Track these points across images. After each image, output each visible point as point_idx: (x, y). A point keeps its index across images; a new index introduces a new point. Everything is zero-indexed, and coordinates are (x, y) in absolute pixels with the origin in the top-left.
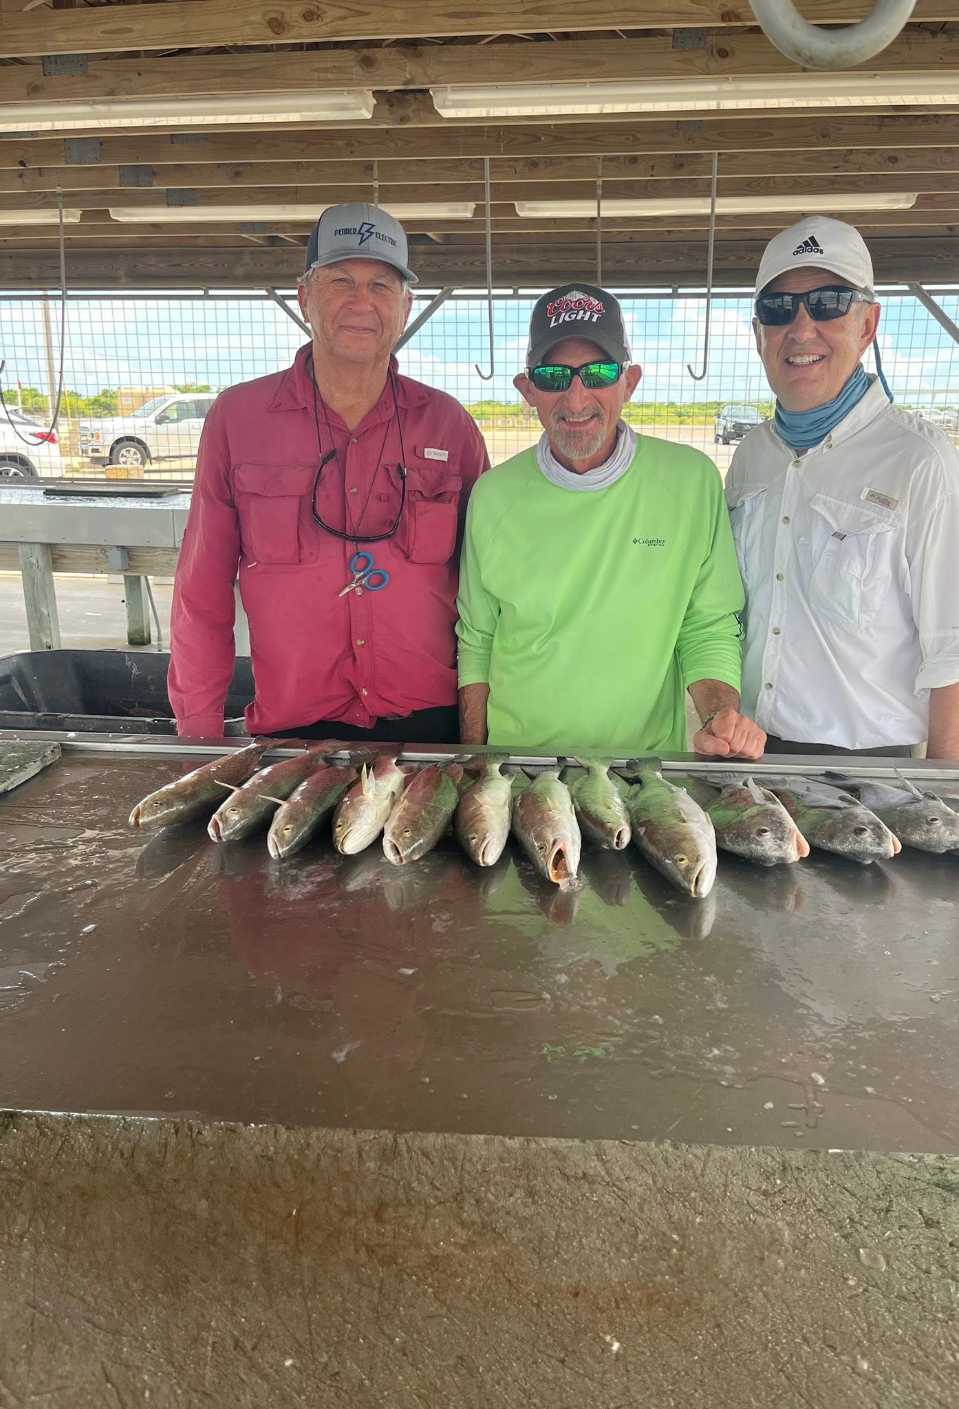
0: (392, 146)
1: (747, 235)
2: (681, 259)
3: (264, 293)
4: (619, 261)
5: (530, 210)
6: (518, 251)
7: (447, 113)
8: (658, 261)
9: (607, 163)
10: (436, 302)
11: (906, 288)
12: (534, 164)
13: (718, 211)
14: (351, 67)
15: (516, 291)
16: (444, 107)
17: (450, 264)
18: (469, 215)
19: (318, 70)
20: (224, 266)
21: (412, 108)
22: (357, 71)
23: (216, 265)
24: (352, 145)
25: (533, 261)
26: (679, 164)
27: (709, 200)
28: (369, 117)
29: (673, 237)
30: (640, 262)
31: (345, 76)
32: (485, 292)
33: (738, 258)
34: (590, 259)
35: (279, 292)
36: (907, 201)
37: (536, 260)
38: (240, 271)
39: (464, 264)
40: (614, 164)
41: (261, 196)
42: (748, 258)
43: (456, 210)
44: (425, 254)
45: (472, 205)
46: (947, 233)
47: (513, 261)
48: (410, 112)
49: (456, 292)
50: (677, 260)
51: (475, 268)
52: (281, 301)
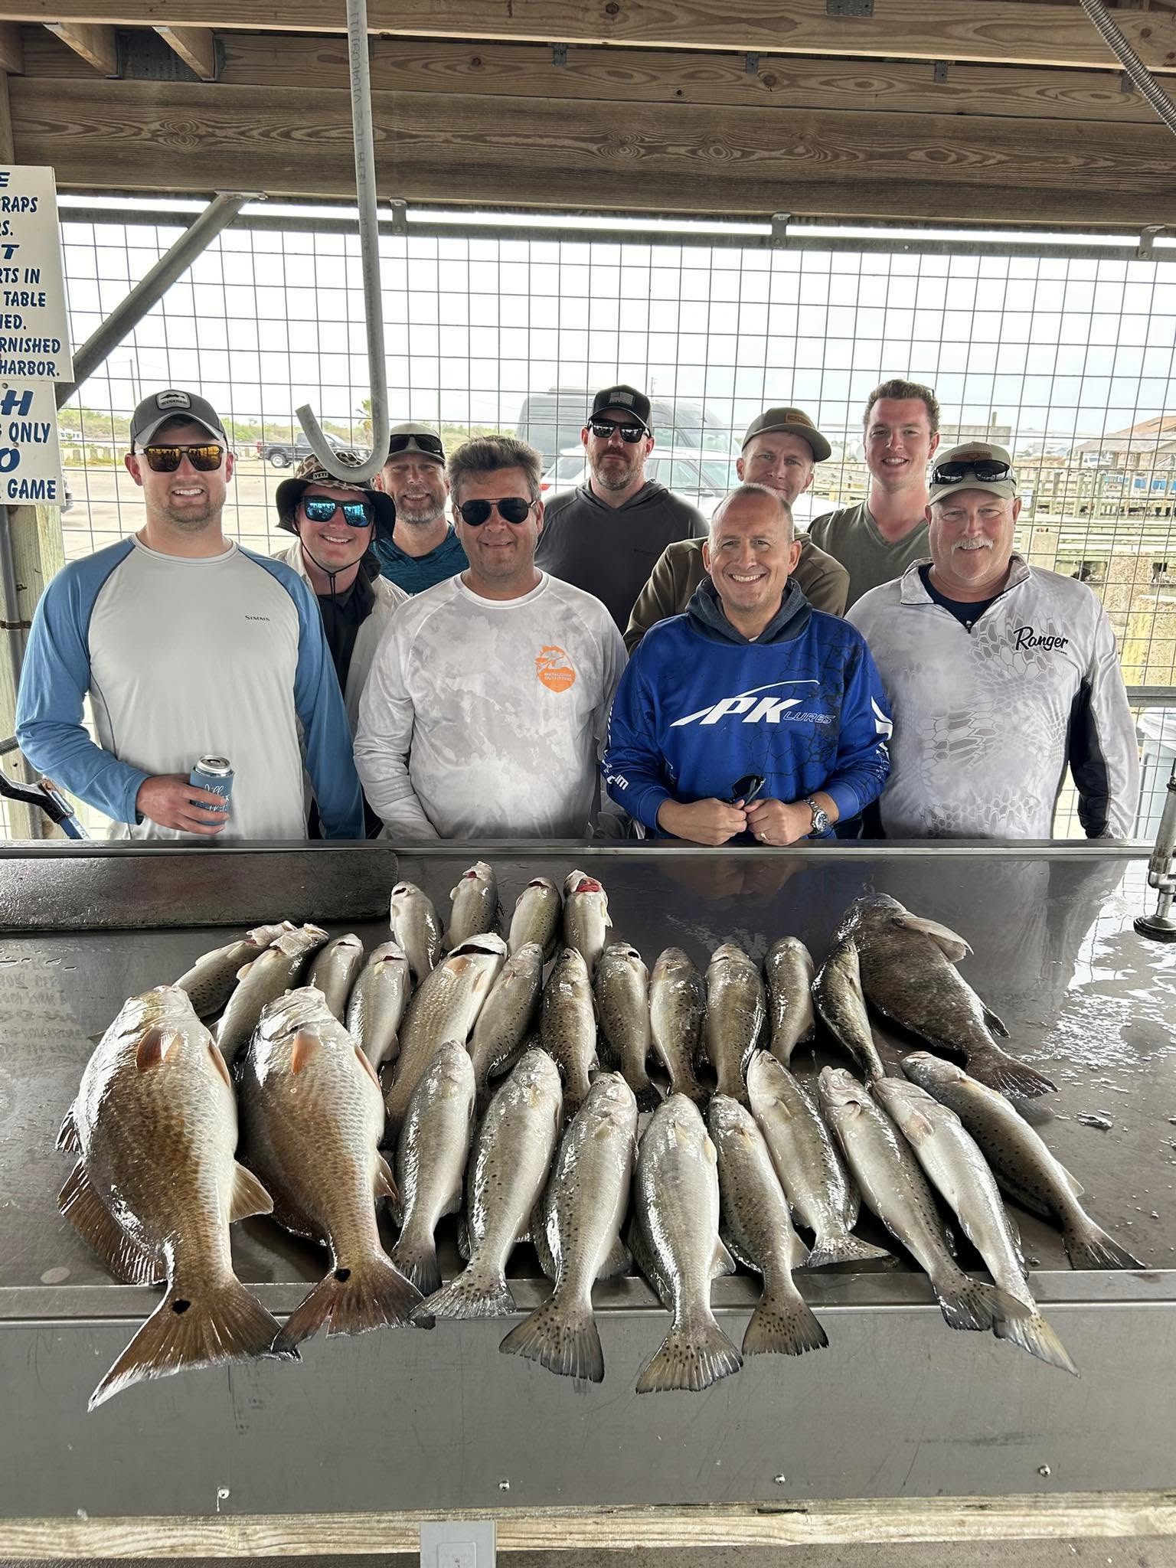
2: (801, 150)
4: (651, 149)
8: (745, 154)
10: (198, 233)
15: (399, 212)
17: (230, 132)
25: (443, 136)
30: (700, 152)
33: (930, 155)
34: (584, 140)
37: (449, 135)
39: (266, 134)
42: (953, 157)
44: (164, 103)
50: (790, 153)
51: (294, 148)
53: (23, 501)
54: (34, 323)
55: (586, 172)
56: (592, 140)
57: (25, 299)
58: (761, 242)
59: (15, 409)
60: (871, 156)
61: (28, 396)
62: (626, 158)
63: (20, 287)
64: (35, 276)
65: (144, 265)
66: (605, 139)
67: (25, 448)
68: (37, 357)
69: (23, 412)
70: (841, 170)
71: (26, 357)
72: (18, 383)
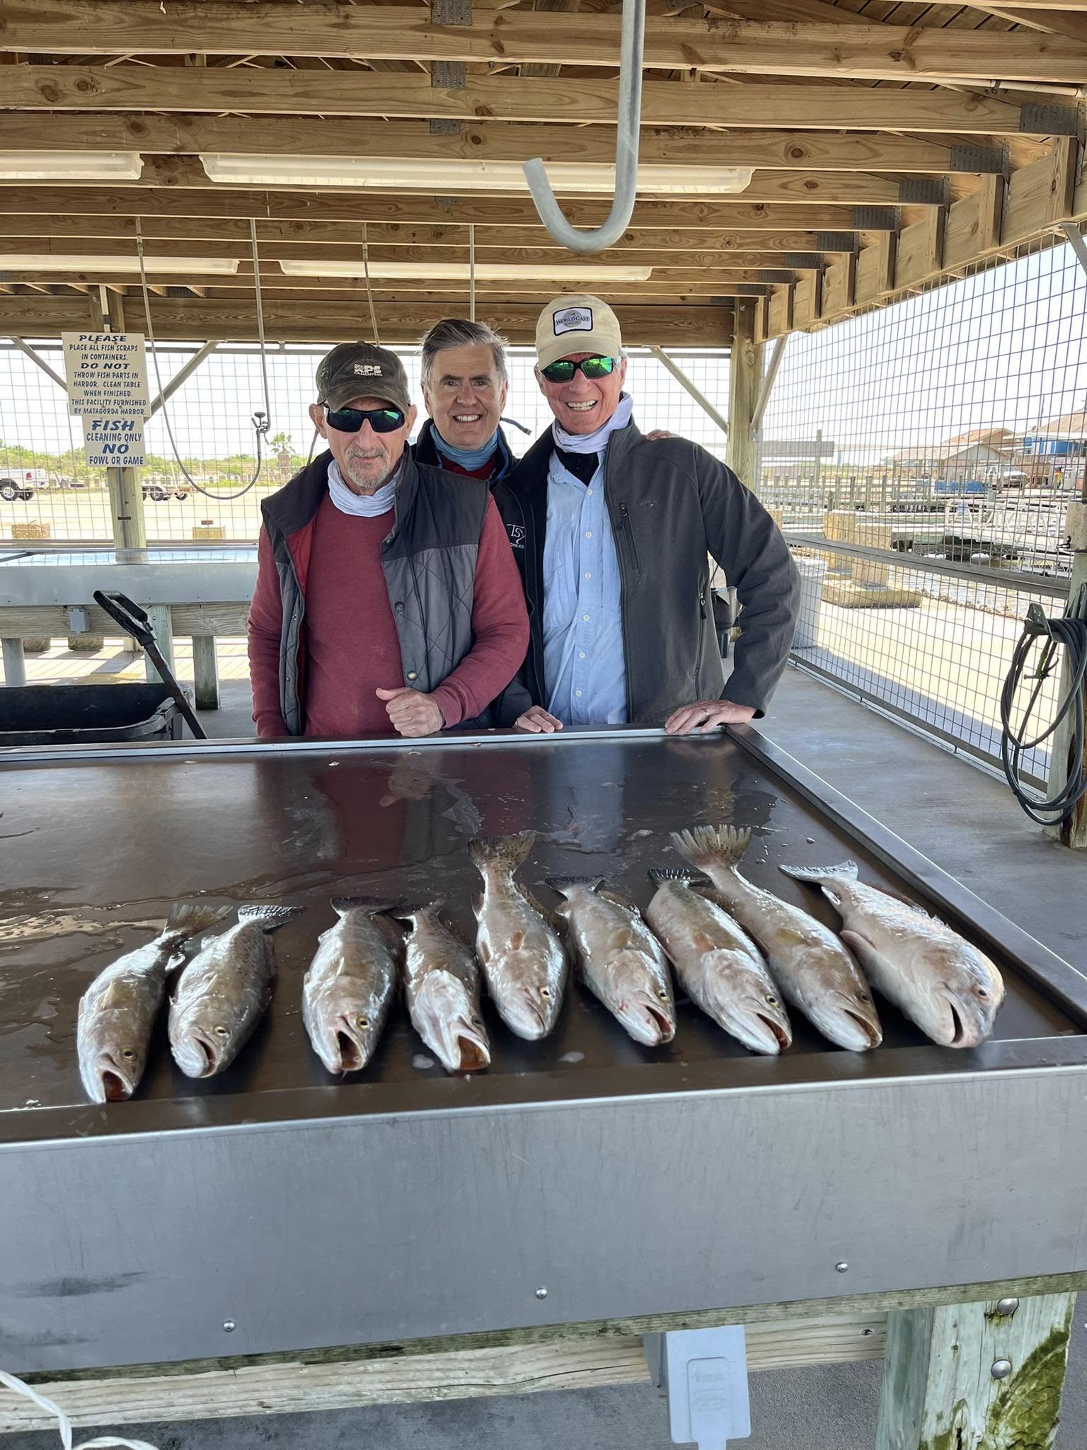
0: (156, 203)
1: (504, 298)
3: (10, 342)
4: (383, 320)
5: (293, 268)
6: (283, 306)
7: (215, 178)
8: (421, 320)
9: (370, 229)
10: (200, 356)
11: (648, 351)
12: (299, 226)
13: (477, 276)
14: (121, 132)
15: (281, 346)
16: (214, 172)
17: (213, 317)
18: (233, 271)
19: (86, 133)
21: (179, 171)
22: (126, 136)
24: (115, 201)
25: (298, 317)
26: (438, 233)
27: (468, 266)
28: (137, 177)
29: (432, 298)
30: (402, 320)
31: (115, 140)
32: (258, 346)
33: (497, 319)
34: (355, 317)
35: (28, 342)
36: (644, 273)
37: (301, 316)
39: (227, 317)
40: (377, 229)
41: (11, 246)
43: (221, 266)
44: (186, 306)
45: (237, 261)
46: (680, 302)
47: (278, 317)
48: (177, 174)
49: (220, 346)
51: (238, 322)
52: (29, 351)
53: (130, 465)
54: (136, 394)
57: (132, 385)
59: (127, 428)
61: (132, 422)
63: (130, 380)
64: (136, 375)
65: (177, 369)
67: (130, 444)
68: (137, 407)
69: (130, 429)
71: (132, 407)
72: (129, 418)
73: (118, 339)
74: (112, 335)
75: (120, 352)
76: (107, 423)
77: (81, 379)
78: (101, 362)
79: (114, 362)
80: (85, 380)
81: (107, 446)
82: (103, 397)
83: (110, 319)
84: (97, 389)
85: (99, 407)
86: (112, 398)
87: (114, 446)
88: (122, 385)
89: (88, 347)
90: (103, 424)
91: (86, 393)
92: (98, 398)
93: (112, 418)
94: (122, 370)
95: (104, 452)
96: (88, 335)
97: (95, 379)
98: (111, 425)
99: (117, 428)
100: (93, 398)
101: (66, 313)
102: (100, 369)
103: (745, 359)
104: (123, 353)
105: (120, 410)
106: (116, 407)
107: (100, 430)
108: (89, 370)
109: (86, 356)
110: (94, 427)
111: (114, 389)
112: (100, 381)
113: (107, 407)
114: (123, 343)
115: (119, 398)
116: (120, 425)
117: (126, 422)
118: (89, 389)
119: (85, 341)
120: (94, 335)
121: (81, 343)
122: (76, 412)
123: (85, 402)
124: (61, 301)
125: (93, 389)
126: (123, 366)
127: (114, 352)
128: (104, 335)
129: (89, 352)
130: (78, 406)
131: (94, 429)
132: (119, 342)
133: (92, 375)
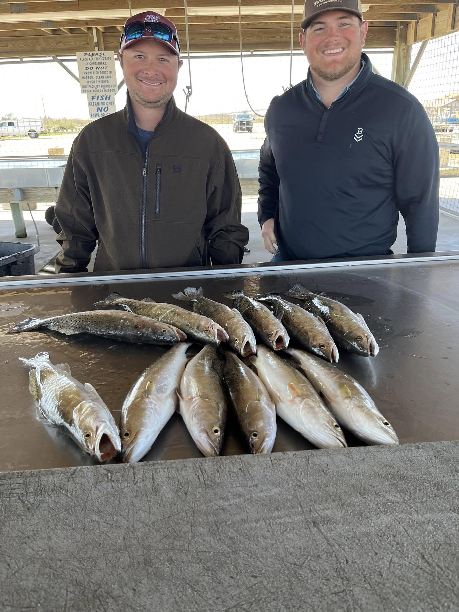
1: (284, 26)
3: (52, 58)
4: (226, 39)
20: (30, 45)
23: (26, 46)
29: (249, 27)
30: (235, 39)
33: (281, 37)
35: (59, 58)
38: (38, 48)
42: (285, 37)
45: (165, 9)
50: (253, 38)
52: (61, 62)
54: (111, 82)
55: (213, 44)
56: (214, 38)
57: (109, 77)
58: (249, 56)
59: (108, 99)
60: (268, 38)
61: (110, 96)
62: (221, 41)
63: (108, 75)
64: (111, 72)
66: (216, 37)
67: (110, 106)
68: (111, 88)
69: (109, 99)
70: (263, 41)
71: (109, 88)
72: (108, 94)
73: (102, 54)
74: (99, 52)
75: (103, 61)
76: (98, 96)
77: (85, 75)
78: (95, 66)
79: (101, 66)
80: (88, 75)
81: (99, 108)
82: (96, 84)
83: (98, 45)
84: (94, 80)
85: (94, 89)
86: (100, 84)
87: (102, 108)
88: (105, 77)
89: (88, 59)
90: (96, 97)
91: (88, 82)
92: (94, 84)
93: (101, 94)
94: (104, 70)
95: (98, 111)
96: (88, 53)
97: (92, 75)
98: (100, 98)
99: (103, 99)
100: (91, 84)
101: (77, 43)
102: (94, 70)
103: (402, 53)
104: (104, 61)
105: (104, 90)
106: (102, 89)
107: (95, 100)
108: (89, 70)
109: (88, 64)
110: (93, 99)
111: (101, 80)
112: (94, 76)
113: (98, 89)
114: (104, 56)
115: (103, 84)
116: (104, 98)
117: (107, 96)
118: (90, 80)
119: (87, 56)
120: (91, 53)
121: (85, 57)
122: (84, 92)
123: (88, 86)
124: (75, 37)
125: (91, 80)
126: (105, 68)
127: (100, 61)
128: (95, 53)
129: (89, 62)
130: (84, 89)
131: (92, 100)
132: (102, 56)
133: (91, 73)
